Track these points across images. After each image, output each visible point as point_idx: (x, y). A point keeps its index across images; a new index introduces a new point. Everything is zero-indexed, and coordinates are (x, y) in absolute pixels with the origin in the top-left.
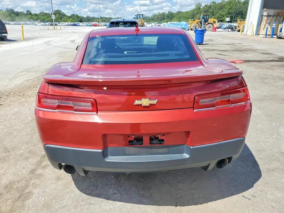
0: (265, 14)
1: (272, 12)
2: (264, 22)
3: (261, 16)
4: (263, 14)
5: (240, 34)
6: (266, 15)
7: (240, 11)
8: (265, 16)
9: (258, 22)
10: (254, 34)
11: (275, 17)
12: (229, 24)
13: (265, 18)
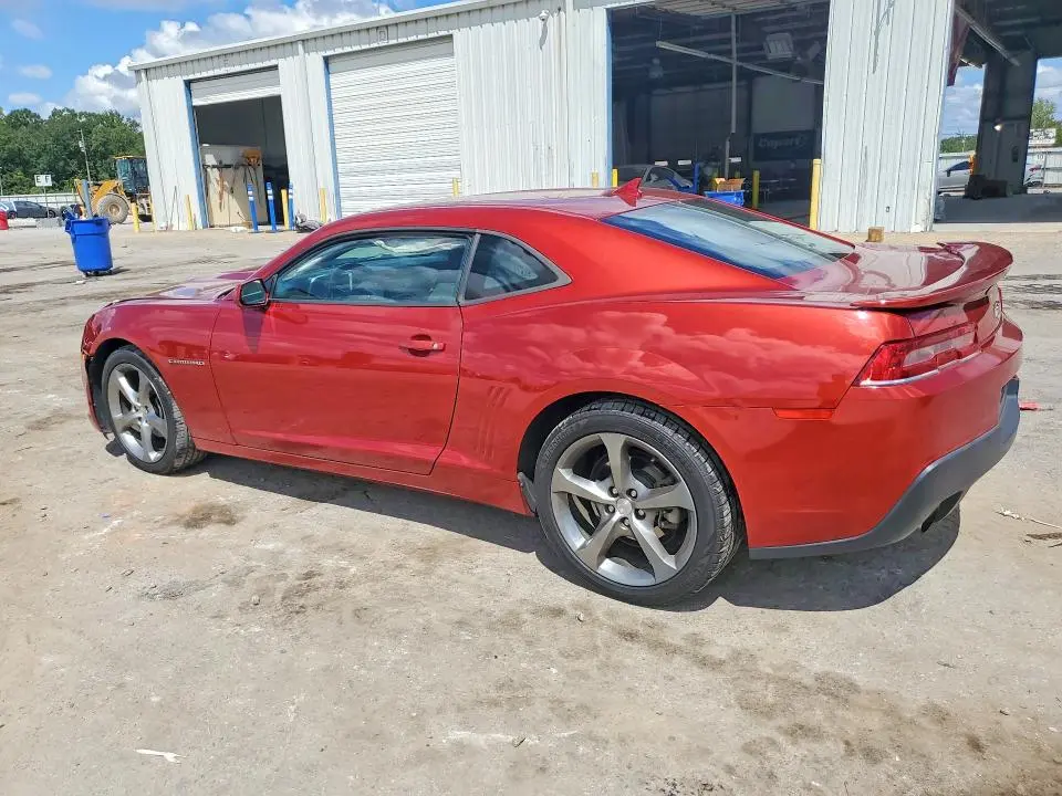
0: (210, 160)
1: (229, 154)
2: (214, 188)
3: (202, 169)
4: (204, 160)
5: (137, 230)
6: (215, 163)
7: (11, 150)
8: (214, 167)
9: (199, 186)
10: (200, 226)
11: (241, 170)
12: (16, 200)
13: (214, 174)
